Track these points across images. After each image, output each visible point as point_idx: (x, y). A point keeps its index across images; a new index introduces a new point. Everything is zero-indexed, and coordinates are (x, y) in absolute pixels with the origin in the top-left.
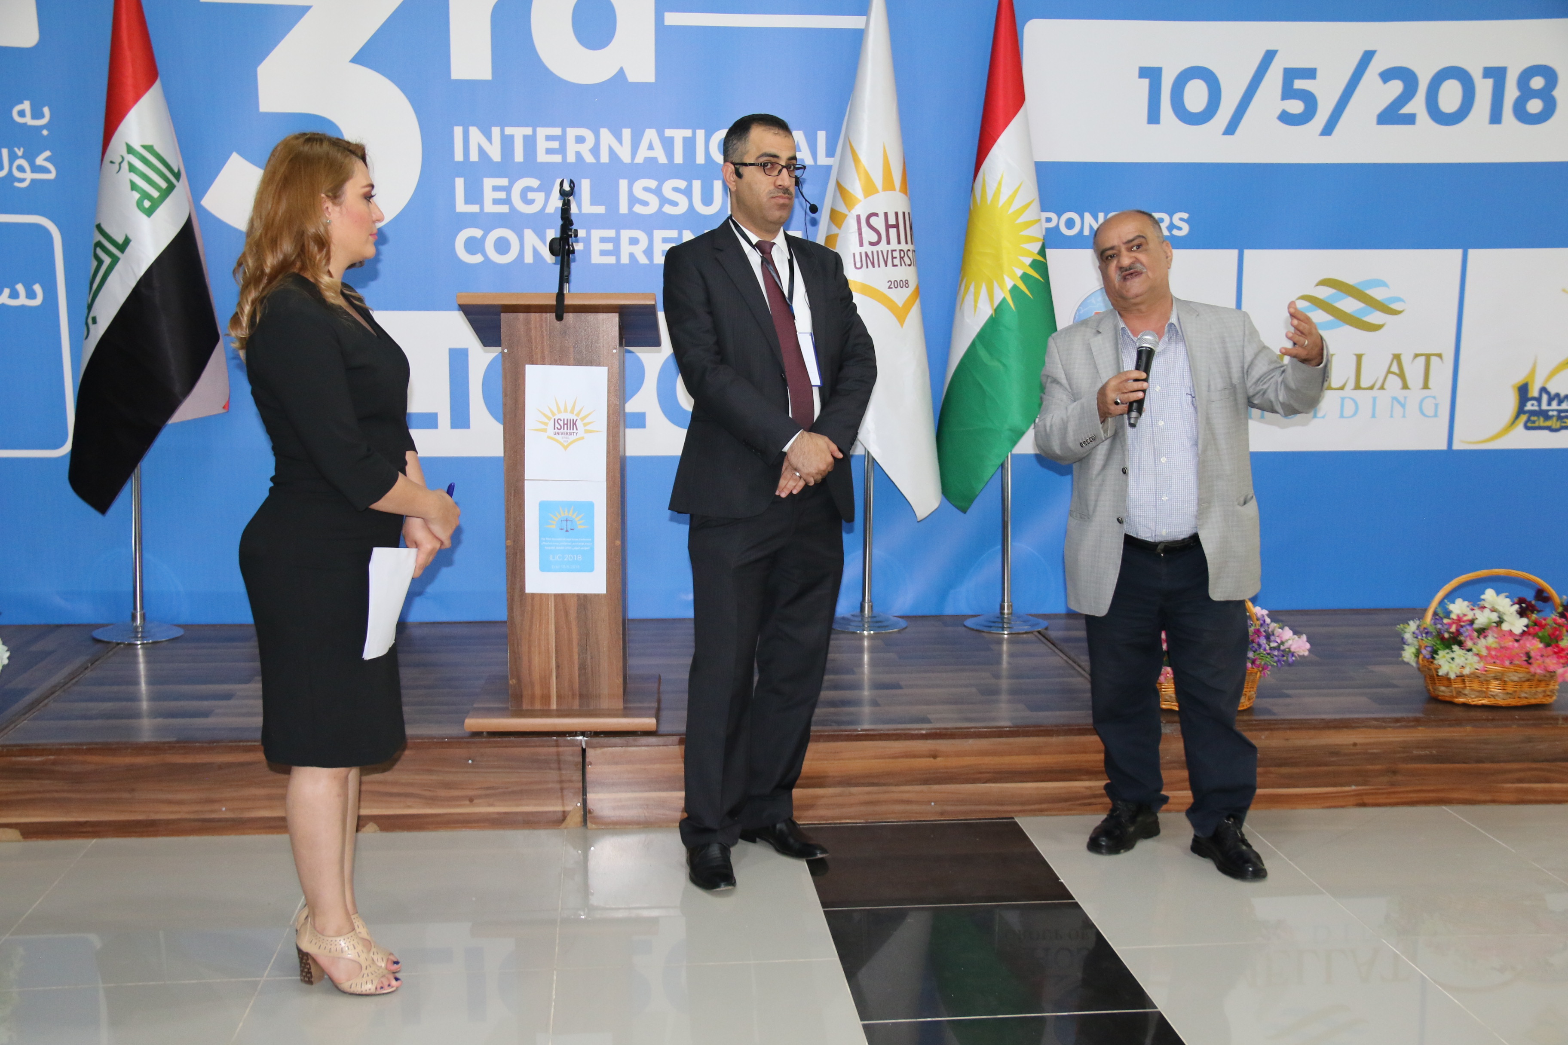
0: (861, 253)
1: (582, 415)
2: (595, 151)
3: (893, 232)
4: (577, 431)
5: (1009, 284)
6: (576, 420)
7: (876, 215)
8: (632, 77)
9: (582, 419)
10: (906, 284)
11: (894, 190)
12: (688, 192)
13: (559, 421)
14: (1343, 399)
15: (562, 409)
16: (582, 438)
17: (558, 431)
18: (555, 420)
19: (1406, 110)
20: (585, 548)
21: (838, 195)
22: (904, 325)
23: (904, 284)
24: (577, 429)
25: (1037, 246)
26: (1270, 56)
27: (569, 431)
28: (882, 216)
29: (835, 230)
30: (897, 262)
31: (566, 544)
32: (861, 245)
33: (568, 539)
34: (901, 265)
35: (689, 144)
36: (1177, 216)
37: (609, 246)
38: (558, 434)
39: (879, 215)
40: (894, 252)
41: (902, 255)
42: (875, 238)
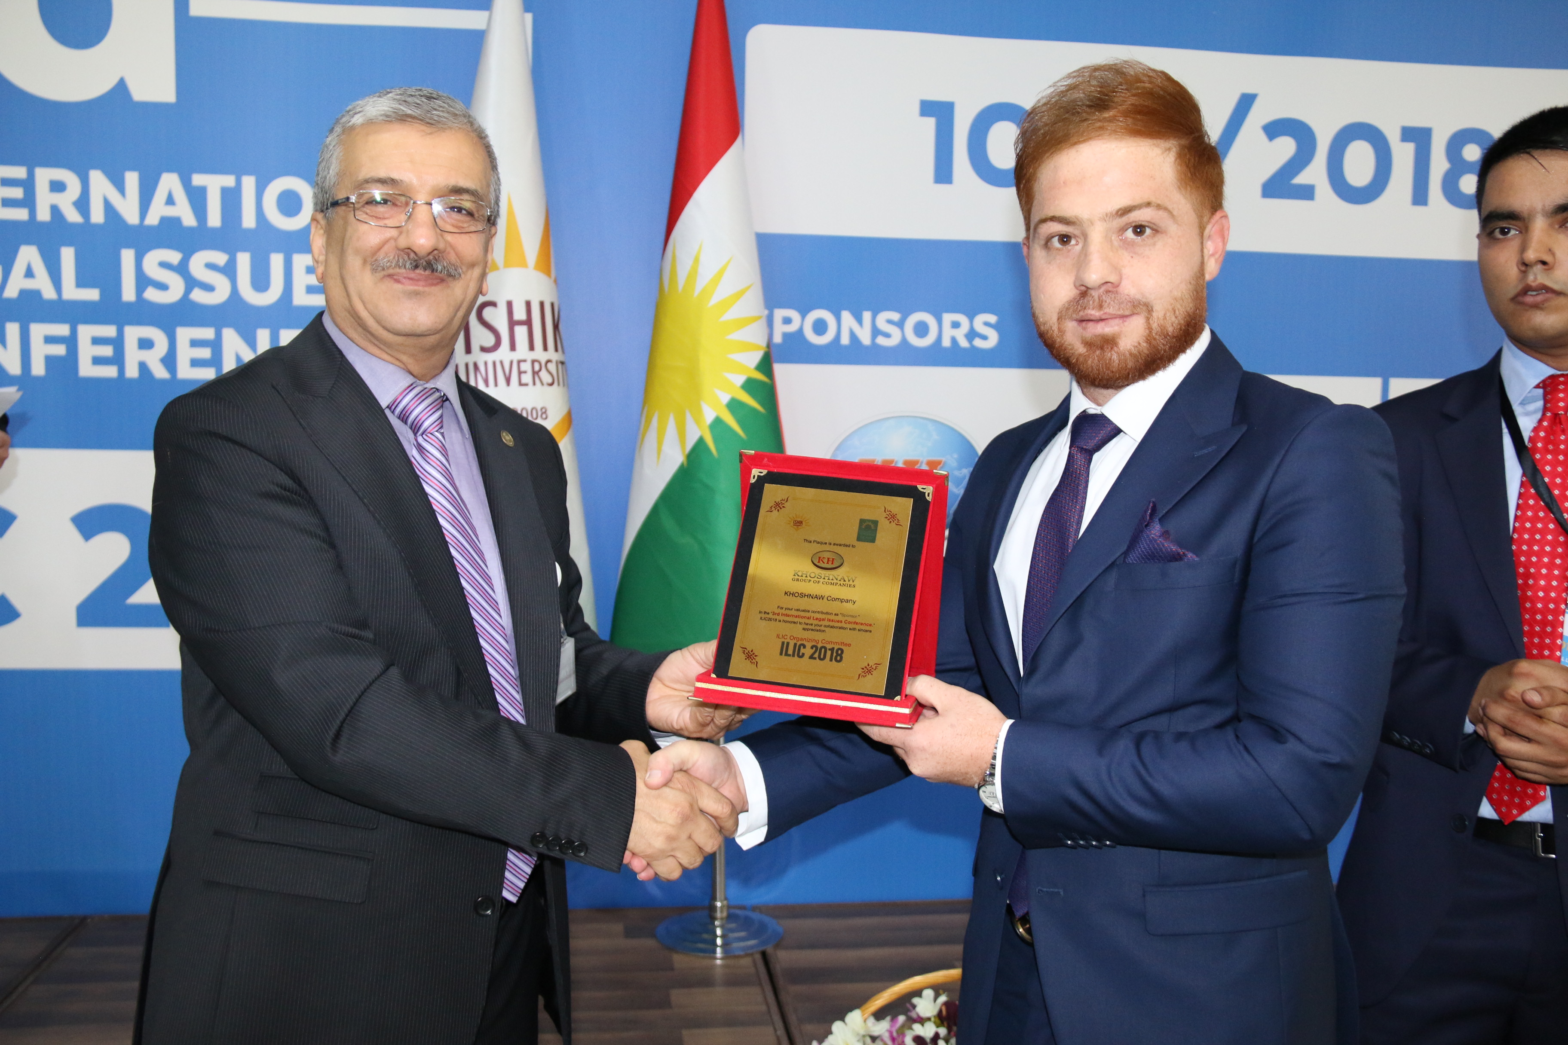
0: (467, 365)
2: (82, 204)
3: (521, 332)
5: (709, 416)
7: (492, 304)
8: (140, 93)
10: (543, 414)
11: (523, 264)
12: (229, 270)
19: (1301, 179)
23: (540, 413)
25: (757, 357)
28: (502, 308)
30: (527, 378)
32: (467, 350)
34: (534, 384)
35: (231, 198)
36: (980, 320)
37: (107, 351)
39: (499, 304)
40: (521, 364)
41: (537, 368)
42: (490, 341)
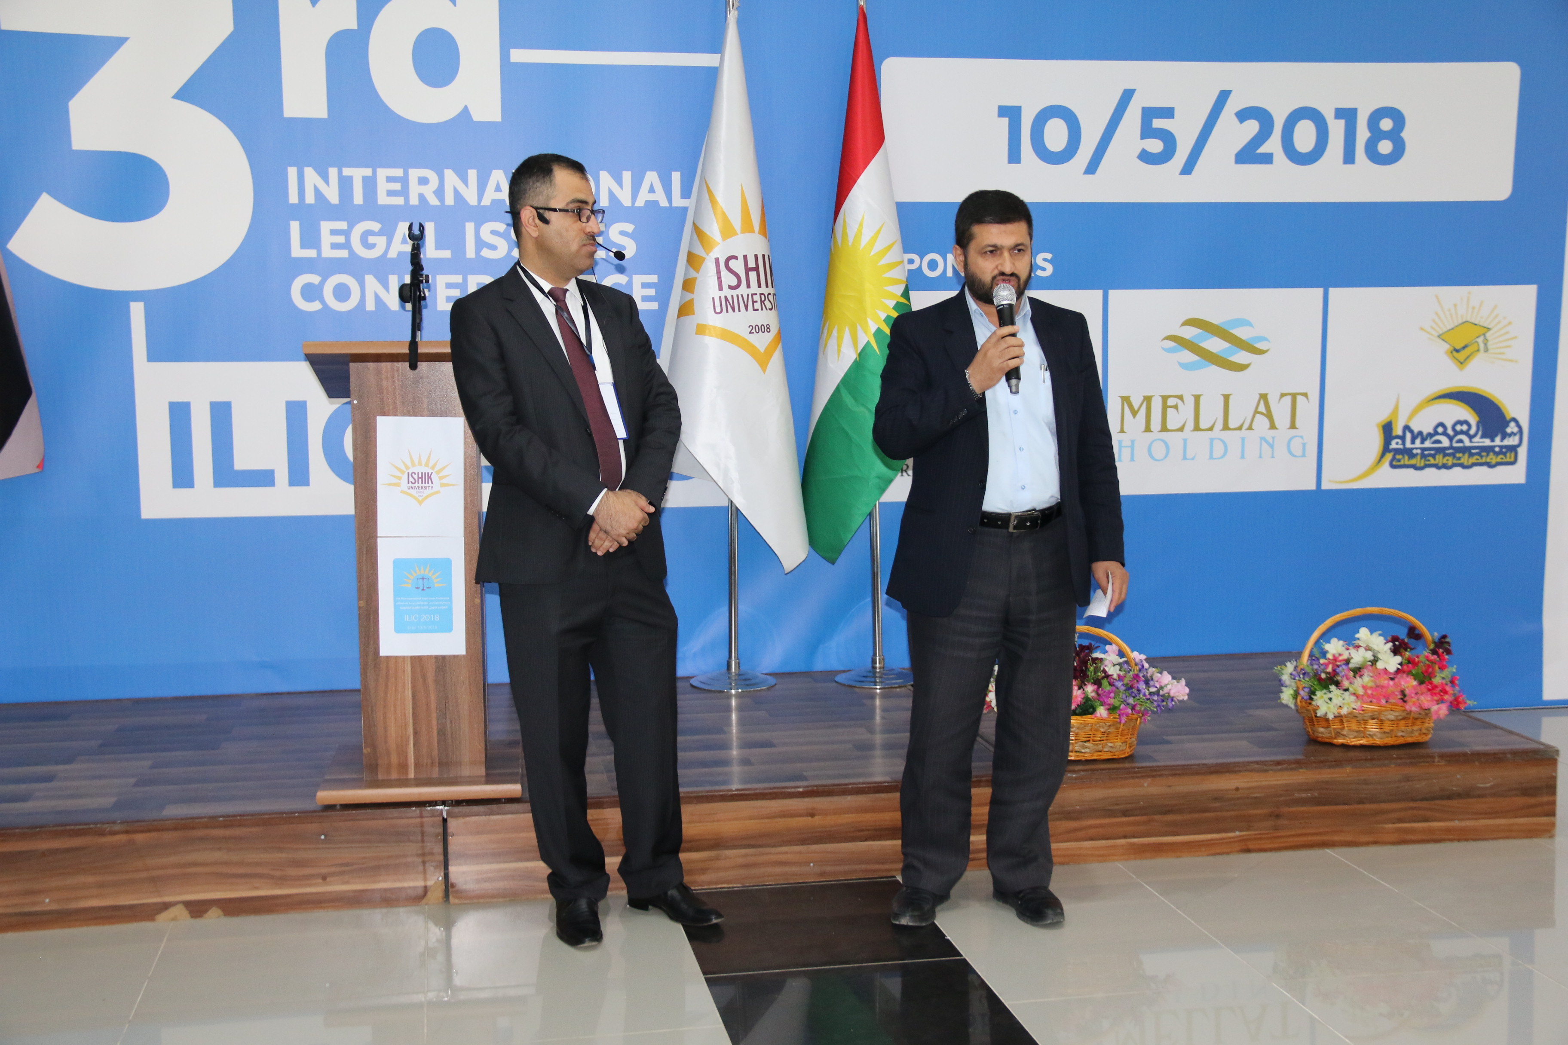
0: (720, 297)
1: (437, 469)
2: (440, 193)
3: (753, 275)
4: (432, 485)
5: (873, 328)
6: (432, 473)
7: (735, 258)
8: (477, 116)
9: (438, 472)
10: (768, 329)
11: (754, 232)
13: (413, 474)
14: (1212, 440)
15: (416, 461)
16: (438, 492)
17: (412, 485)
18: (408, 473)
19: (1263, 149)
20: (443, 608)
21: (695, 237)
22: (767, 372)
23: (766, 328)
24: (432, 483)
25: (901, 288)
26: (1127, 95)
27: (424, 485)
28: (741, 259)
29: (692, 274)
30: (758, 306)
31: (422, 603)
32: (721, 288)
33: (425, 599)
34: (762, 309)
38: (412, 488)
39: (739, 258)
40: (754, 296)
41: (763, 299)
42: (734, 282)
